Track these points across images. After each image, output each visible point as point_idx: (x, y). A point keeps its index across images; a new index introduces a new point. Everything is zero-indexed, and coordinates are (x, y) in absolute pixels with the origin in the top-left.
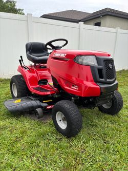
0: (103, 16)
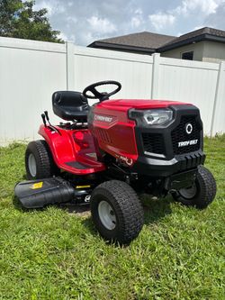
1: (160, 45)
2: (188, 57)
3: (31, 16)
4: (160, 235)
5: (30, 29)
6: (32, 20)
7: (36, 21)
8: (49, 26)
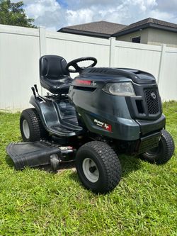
0: (143, 29)
1: (115, 32)
2: (137, 40)
3: (9, 7)
4: (123, 189)
5: (9, 17)
6: (10, 10)
7: (14, 11)
8: (24, 15)
